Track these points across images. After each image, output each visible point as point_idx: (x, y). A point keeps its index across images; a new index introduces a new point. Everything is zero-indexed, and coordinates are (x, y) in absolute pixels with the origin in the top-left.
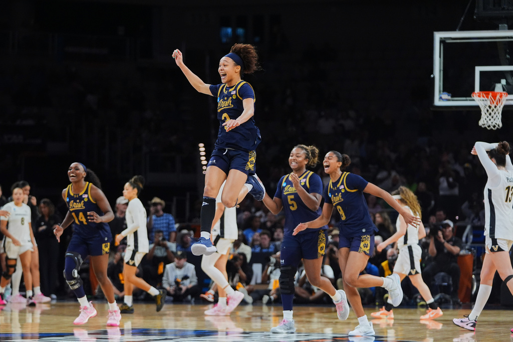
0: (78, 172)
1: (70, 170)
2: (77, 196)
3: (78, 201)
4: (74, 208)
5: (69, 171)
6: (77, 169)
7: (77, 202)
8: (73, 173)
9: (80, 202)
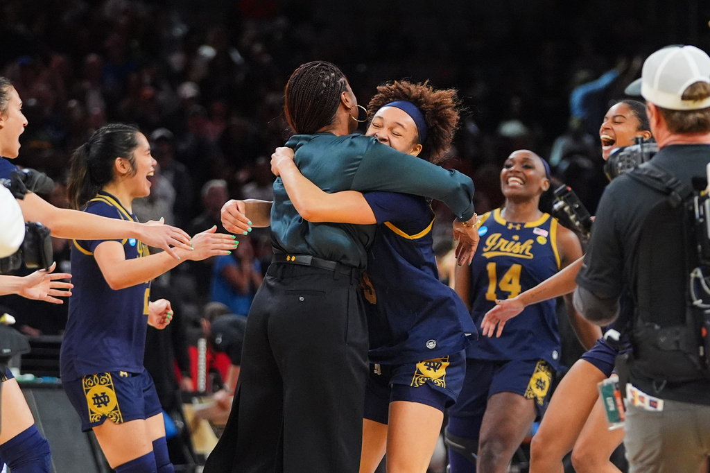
0: (531, 173)
1: (508, 167)
2: (518, 228)
3: (516, 238)
4: (498, 250)
5: (504, 170)
6: (527, 165)
7: (510, 240)
8: (515, 174)
9: (522, 241)
